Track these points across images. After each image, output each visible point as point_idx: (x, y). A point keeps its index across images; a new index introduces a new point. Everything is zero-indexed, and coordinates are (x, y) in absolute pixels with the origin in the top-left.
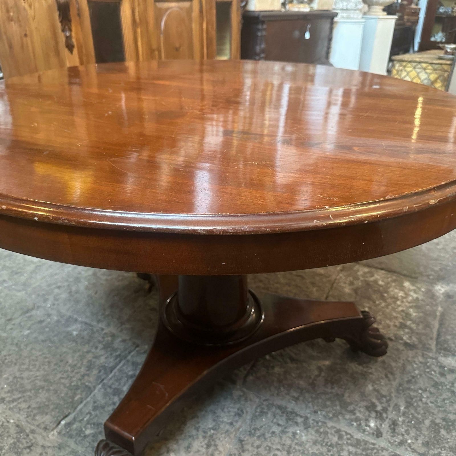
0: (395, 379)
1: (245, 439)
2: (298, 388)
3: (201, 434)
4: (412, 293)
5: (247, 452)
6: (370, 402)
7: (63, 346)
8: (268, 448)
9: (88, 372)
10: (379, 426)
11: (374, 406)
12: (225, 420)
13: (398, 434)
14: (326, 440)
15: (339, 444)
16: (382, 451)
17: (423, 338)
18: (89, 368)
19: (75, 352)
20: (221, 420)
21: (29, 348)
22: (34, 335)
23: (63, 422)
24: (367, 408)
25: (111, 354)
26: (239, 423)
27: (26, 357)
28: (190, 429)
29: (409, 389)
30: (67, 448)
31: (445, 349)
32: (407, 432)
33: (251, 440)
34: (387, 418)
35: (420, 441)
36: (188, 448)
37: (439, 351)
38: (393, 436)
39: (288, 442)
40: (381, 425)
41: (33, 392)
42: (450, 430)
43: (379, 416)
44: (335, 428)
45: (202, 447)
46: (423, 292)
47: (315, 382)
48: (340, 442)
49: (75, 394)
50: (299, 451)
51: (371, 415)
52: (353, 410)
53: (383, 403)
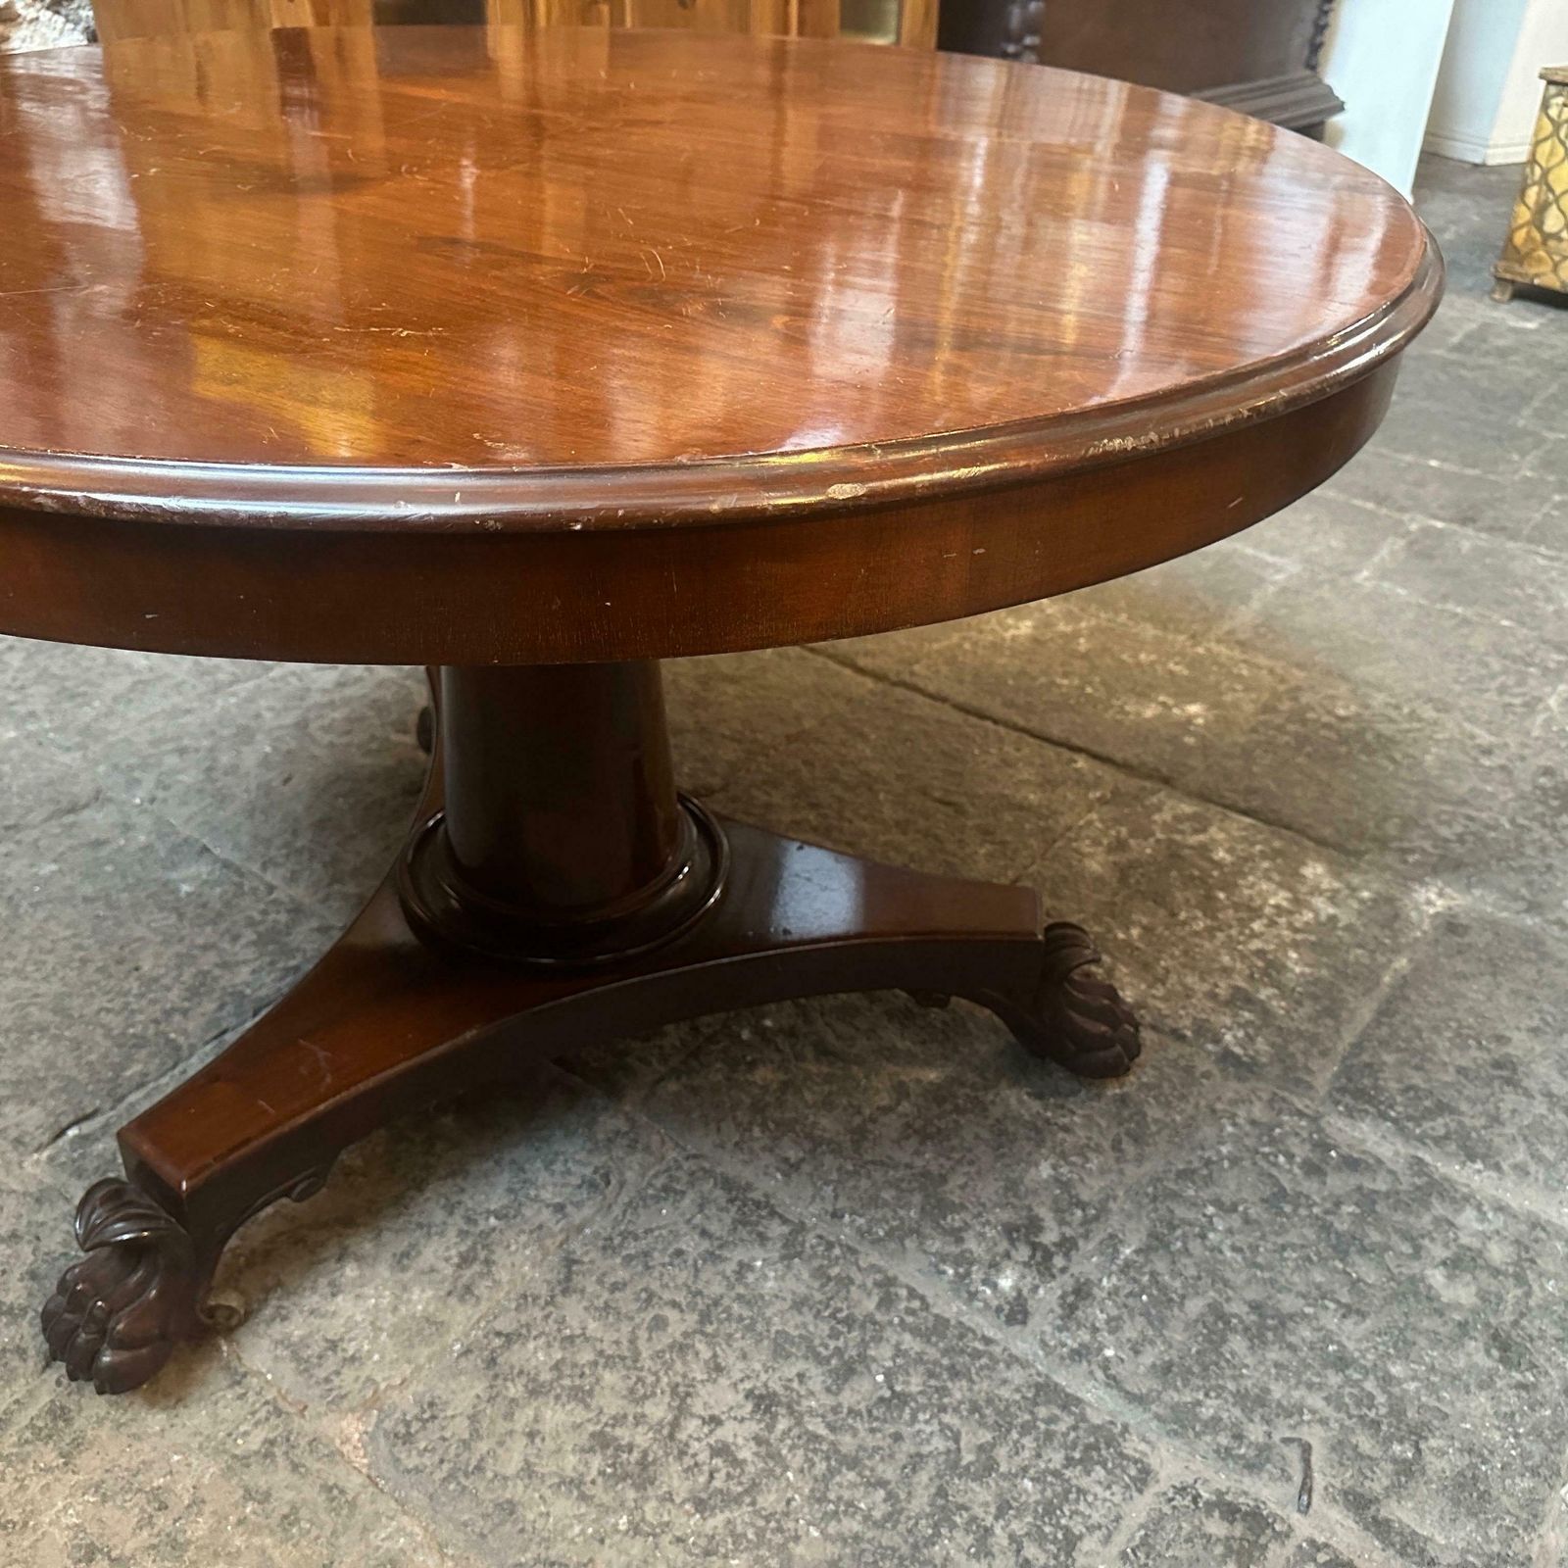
0: (1140, 1160)
1: (586, 1259)
2: (809, 1136)
3: (458, 1220)
4: (1319, 902)
5: (575, 1297)
6: (1024, 1213)
7: (138, 921)
8: (644, 1295)
9: (186, 1004)
10: (1025, 1292)
11: (1035, 1225)
12: (546, 1195)
13: (1079, 1326)
14: (837, 1303)
15: (875, 1323)
16: (1008, 1366)
17: (1296, 1047)
18: (194, 993)
19: (166, 942)
20: (532, 1193)
21: (41, 915)
22: (68, 881)
23: (72, 1132)
24: (1010, 1231)
25: (272, 963)
26: (587, 1212)
27: (24, 938)
28: (431, 1206)
29: (1175, 1196)
30: (61, 1203)
31: (1360, 1094)
32: (1114, 1325)
33: (603, 1264)
34: (1063, 1270)
35: (1148, 1358)
36: (402, 1260)
37: (1338, 1096)
38: (1060, 1329)
39: (716, 1288)
40: (1035, 1289)
41: (13, 1036)
42: (1265, 1343)
43: (1042, 1262)
44: (879, 1270)
45: (447, 1260)
46: (1362, 901)
47: (870, 1126)
48: (879, 1317)
49: (129, 1060)
50: (741, 1319)
51: (1013, 1253)
52: (960, 1230)
53: (1069, 1224)
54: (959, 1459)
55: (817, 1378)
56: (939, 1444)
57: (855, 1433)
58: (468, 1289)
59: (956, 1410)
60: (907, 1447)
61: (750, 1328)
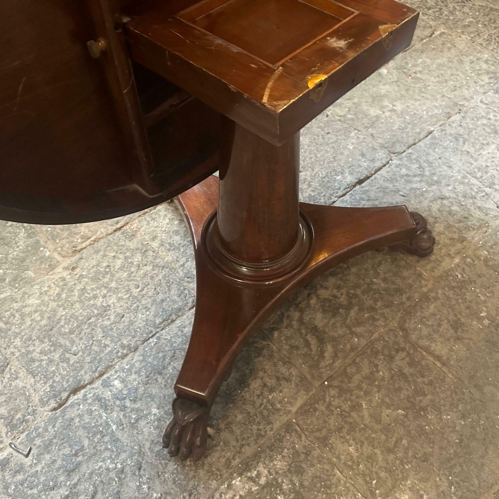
1: (163, 271)
10: (111, 388)
13: (93, 400)
15: (118, 341)
32: (90, 412)
33: (160, 275)
36: (176, 232)
39: (144, 302)
40: (111, 391)
45: (173, 241)
48: (120, 342)
51: (126, 389)
52: (139, 374)
53: (131, 412)
54: (67, 352)
55: (107, 323)
56: (74, 348)
57: (87, 329)
58: (162, 245)
59: (81, 356)
60: (77, 341)
61: (128, 308)
